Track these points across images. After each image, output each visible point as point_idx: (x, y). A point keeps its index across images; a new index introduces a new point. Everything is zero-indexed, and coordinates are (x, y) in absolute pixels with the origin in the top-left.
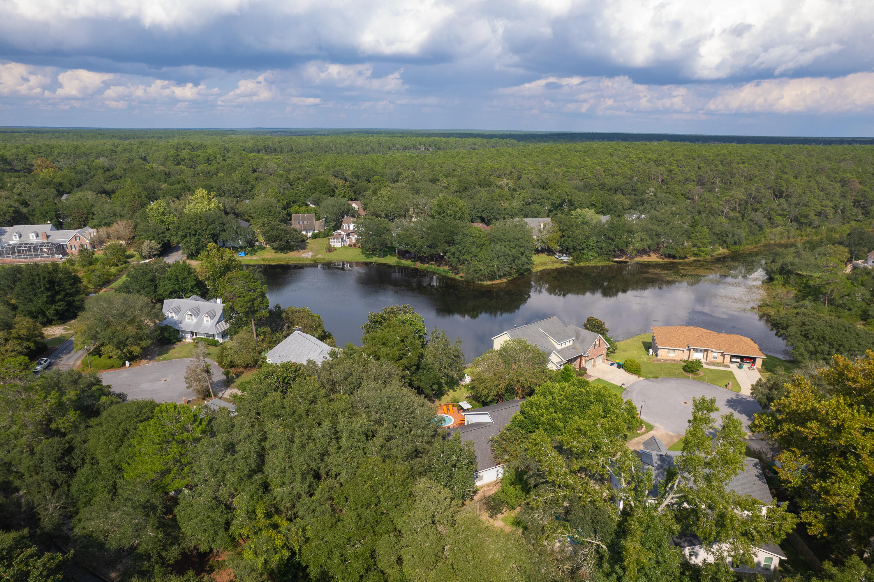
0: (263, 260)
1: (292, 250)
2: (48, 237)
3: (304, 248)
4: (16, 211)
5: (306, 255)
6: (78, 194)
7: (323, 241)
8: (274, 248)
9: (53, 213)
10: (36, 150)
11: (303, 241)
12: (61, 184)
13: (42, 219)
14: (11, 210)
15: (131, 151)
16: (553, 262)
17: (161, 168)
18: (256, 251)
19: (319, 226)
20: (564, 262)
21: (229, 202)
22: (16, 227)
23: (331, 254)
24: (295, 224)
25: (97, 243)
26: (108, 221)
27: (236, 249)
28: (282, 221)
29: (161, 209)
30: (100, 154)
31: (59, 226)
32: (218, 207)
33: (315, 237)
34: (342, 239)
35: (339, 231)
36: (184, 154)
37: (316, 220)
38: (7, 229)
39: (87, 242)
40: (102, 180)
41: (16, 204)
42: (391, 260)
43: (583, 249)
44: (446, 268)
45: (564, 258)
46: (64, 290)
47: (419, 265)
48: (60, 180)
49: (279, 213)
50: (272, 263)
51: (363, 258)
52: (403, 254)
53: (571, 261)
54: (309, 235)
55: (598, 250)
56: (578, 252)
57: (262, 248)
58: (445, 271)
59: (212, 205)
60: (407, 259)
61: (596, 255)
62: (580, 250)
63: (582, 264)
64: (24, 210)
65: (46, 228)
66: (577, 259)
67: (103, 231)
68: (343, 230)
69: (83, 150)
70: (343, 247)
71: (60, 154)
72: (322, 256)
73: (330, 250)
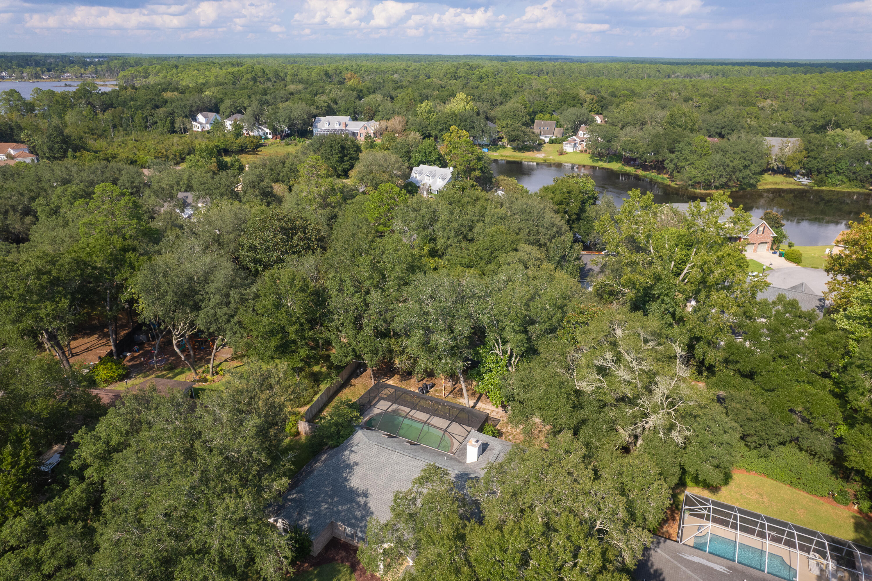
0: (502, 156)
1: (529, 151)
2: (346, 126)
3: (539, 150)
4: (329, 106)
5: (540, 156)
6: (372, 96)
7: (557, 146)
8: (513, 148)
9: (352, 110)
10: (350, 68)
11: (540, 145)
12: (361, 91)
13: (345, 113)
14: (326, 104)
15: (419, 70)
16: (787, 183)
17: (439, 82)
18: (498, 149)
19: (558, 133)
20: (803, 185)
21: (484, 107)
22: (328, 118)
23: (562, 157)
24: (536, 129)
25: (380, 133)
26: (388, 117)
27: (482, 146)
28: (524, 124)
29: (428, 108)
30: (394, 72)
31: (355, 119)
32: (473, 109)
33: (552, 142)
34: (575, 144)
35: (574, 137)
36: (461, 72)
37: (556, 126)
38: (322, 118)
39: (371, 132)
40: (391, 89)
41: (330, 102)
42: (615, 166)
43: (831, 172)
44: (666, 176)
45: (805, 181)
46: (350, 154)
47: (640, 172)
48: (362, 88)
49: (523, 117)
50: (508, 159)
51: (590, 163)
52: (628, 161)
53: (811, 184)
54: (547, 140)
55: (851, 174)
56: (823, 175)
57: (503, 147)
58: (662, 178)
59: (468, 107)
60: (630, 166)
61: (845, 180)
62: (826, 173)
63: (824, 188)
64: (334, 106)
65: (346, 119)
66: (821, 183)
67: (384, 123)
68: (578, 138)
69: (383, 68)
70: (574, 152)
71: (365, 71)
72: (555, 158)
73: (562, 153)
